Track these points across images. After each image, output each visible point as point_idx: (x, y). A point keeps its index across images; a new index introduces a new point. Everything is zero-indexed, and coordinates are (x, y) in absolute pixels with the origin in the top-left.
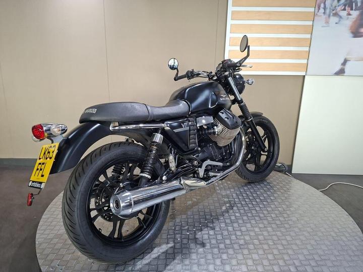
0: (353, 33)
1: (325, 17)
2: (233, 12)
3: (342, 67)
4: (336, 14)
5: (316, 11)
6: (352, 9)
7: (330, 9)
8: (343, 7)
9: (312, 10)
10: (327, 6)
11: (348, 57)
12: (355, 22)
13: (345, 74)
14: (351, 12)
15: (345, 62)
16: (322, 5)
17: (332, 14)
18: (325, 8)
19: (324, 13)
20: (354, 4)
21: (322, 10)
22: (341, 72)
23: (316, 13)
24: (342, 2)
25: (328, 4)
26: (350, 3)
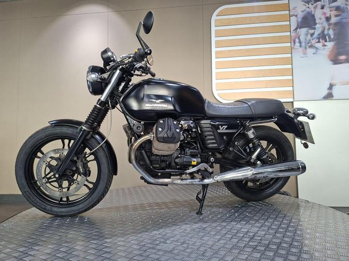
0: (332, 60)
1: (301, 49)
2: (217, 53)
3: (329, 91)
4: (311, 46)
6: (326, 41)
7: (305, 42)
8: (317, 40)
9: (289, 44)
10: (301, 40)
11: (333, 82)
12: (332, 51)
13: (334, 98)
14: (326, 43)
15: (331, 87)
16: (297, 40)
17: (307, 47)
18: (300, 42)
19: (300, 46)
20: (327, 37)
21: (297, 44)
22: (329, 96)
23: (293, 46)
24: (316, 35)
25: (302, 38)
26: (323, 37)
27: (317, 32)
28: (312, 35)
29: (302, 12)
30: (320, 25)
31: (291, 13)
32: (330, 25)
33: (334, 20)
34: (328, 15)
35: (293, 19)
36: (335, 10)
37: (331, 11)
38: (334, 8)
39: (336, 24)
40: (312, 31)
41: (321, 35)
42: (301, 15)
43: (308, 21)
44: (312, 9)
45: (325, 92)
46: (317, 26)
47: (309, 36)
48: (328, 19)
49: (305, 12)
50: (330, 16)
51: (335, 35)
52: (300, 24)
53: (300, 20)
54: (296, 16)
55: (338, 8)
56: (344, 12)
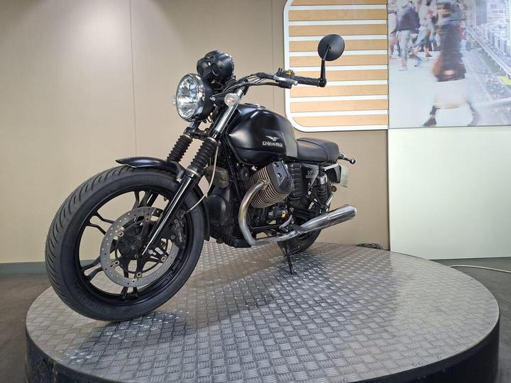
0: (436, 76)
1: (401, 59)
3: (431, 116)
4: (413, 56)
5: (390, 53)
6: (431, 50)
7: (405, 50)
8: (421, 48)
9: (385, 52)
10: (401, 48)
11: (437, 105)
12: (437, 64)
13: (437, 126)
14: (431, 53)
15: (434, 110)
16: (396, 47)
17: (408, 56)
18: (399, 50)
19: (399, 55)
20: (432, 44)
21: (396, 52)
22: (431, 123)
23: (390, 55)
24: (418, 42)
25: (402, 45)
26: (427, 44)
27: (421, 37)
28: (414, 40)
29: (404, 7)
30: (425, 27)
31: (389, 9)
32: (436, 28)
33: (441, 22)
34: (434, 14)
35: (392, 17)
36: (443, 9)
37: (438, 9)
38: (443, 6)
39: (444, 27)
40: (414, 35)
41: (425, 41)
42: (401, 12)
43: (410, 21)
44: (416, 5)
45: (427, 118)
46: (421, 29)
47: (411, 41)
48: (434, 20)
49: (407, 8)
50: (437, 15)
51: (441, 42)
52: (400, 25)
53: (400, 19)
54: (396, 13)
55: (447, 6)
56: (454, 11)
